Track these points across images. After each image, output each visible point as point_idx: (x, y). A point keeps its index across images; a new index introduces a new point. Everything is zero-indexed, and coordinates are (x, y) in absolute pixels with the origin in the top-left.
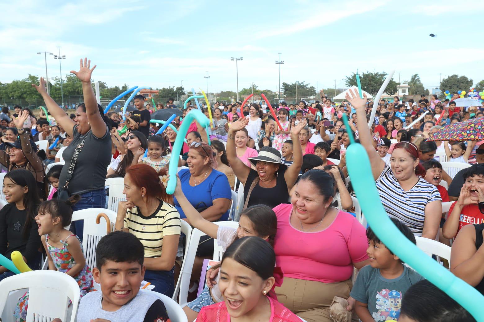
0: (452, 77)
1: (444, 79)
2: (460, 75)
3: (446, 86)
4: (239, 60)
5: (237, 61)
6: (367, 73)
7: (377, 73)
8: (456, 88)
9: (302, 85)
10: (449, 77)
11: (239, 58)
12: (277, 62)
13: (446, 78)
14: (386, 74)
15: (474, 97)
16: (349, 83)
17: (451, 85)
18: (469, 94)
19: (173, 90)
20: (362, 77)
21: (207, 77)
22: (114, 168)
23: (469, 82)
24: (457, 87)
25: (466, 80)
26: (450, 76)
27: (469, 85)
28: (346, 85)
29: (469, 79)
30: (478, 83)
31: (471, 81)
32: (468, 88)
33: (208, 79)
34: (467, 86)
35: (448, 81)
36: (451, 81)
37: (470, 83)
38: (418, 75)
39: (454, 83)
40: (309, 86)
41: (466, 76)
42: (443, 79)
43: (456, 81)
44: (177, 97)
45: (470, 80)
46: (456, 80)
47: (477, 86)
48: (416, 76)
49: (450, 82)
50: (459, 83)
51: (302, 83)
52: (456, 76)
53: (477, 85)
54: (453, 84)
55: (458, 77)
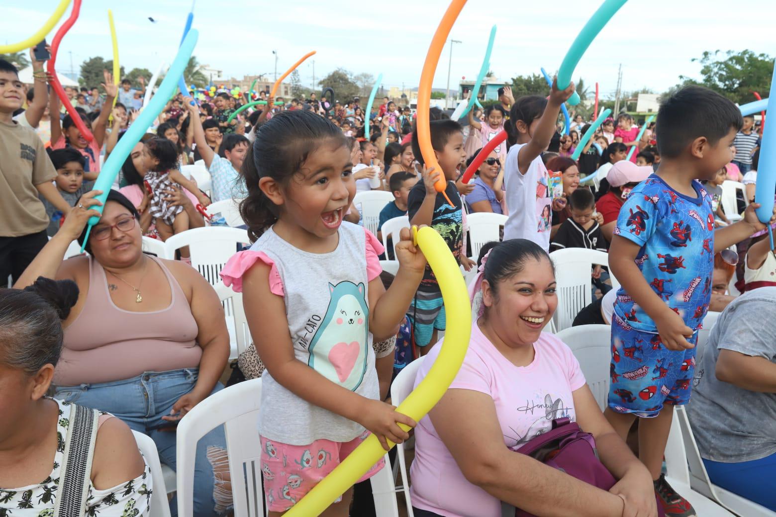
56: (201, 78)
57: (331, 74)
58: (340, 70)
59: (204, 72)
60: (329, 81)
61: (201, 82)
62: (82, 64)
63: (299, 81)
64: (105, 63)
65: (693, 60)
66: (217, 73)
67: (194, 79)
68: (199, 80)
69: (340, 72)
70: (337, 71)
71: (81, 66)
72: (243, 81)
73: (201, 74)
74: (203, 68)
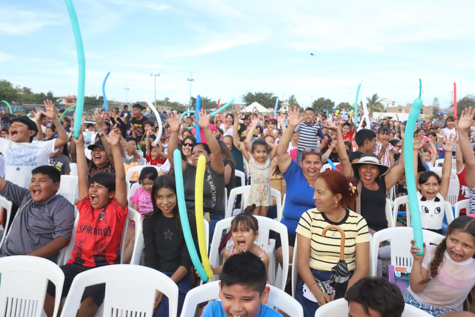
0: (321, 99)
1: (315, 100)
2: (326, 98)
3: (316, 106)
4: (157, 75)
5: (155, 77)
6: (259, 93)
7: (267, 93)
9: (206, 99)
11: (157, 74)
12: (188, 80)
13: (317, 99)
14: (273, 94)
15: (345, 115)
16: (245, 99)
18: (341, 112)
19: (96, 98)
20: (255, 95)
21: (127, 89)
22: (165, 169)
24: (324, 107)
25: (330, 102)
26: (319, 98)
28: (242, 101)
29: (332, 101)
31: (334, 103)
32: (331, 109)
33: (128, 90)
34: (331, 107)
35: (318, 102)
36: (320, 102)
37: (332, 104)
38: (294, 96)
40: (212, 101)
41: (330, 99)
43: (323, 103)
44: (99, 104)
46: (324, 101)
47: (337, 107)
48: (293, 96)
50: (325, 104)
51: (206, 98)
52: (323, 98)
54: (321, 105)
55: (325, 99)
56: (380, 106)
57: (462, 99)
58: (469, 96)
59: (382, 103)
60: (460, 104)
61: (379, 108)
62: (313, 102)
63: (438, 105)
64: (325, 101)
66: (392, 103)
67: (375, 107)
68: (378, 107)
69: (469, 97)
70: (466, 97)
71: (313, 103)
72: (406, 107)
73: (380, 103)
74: (382, 100)
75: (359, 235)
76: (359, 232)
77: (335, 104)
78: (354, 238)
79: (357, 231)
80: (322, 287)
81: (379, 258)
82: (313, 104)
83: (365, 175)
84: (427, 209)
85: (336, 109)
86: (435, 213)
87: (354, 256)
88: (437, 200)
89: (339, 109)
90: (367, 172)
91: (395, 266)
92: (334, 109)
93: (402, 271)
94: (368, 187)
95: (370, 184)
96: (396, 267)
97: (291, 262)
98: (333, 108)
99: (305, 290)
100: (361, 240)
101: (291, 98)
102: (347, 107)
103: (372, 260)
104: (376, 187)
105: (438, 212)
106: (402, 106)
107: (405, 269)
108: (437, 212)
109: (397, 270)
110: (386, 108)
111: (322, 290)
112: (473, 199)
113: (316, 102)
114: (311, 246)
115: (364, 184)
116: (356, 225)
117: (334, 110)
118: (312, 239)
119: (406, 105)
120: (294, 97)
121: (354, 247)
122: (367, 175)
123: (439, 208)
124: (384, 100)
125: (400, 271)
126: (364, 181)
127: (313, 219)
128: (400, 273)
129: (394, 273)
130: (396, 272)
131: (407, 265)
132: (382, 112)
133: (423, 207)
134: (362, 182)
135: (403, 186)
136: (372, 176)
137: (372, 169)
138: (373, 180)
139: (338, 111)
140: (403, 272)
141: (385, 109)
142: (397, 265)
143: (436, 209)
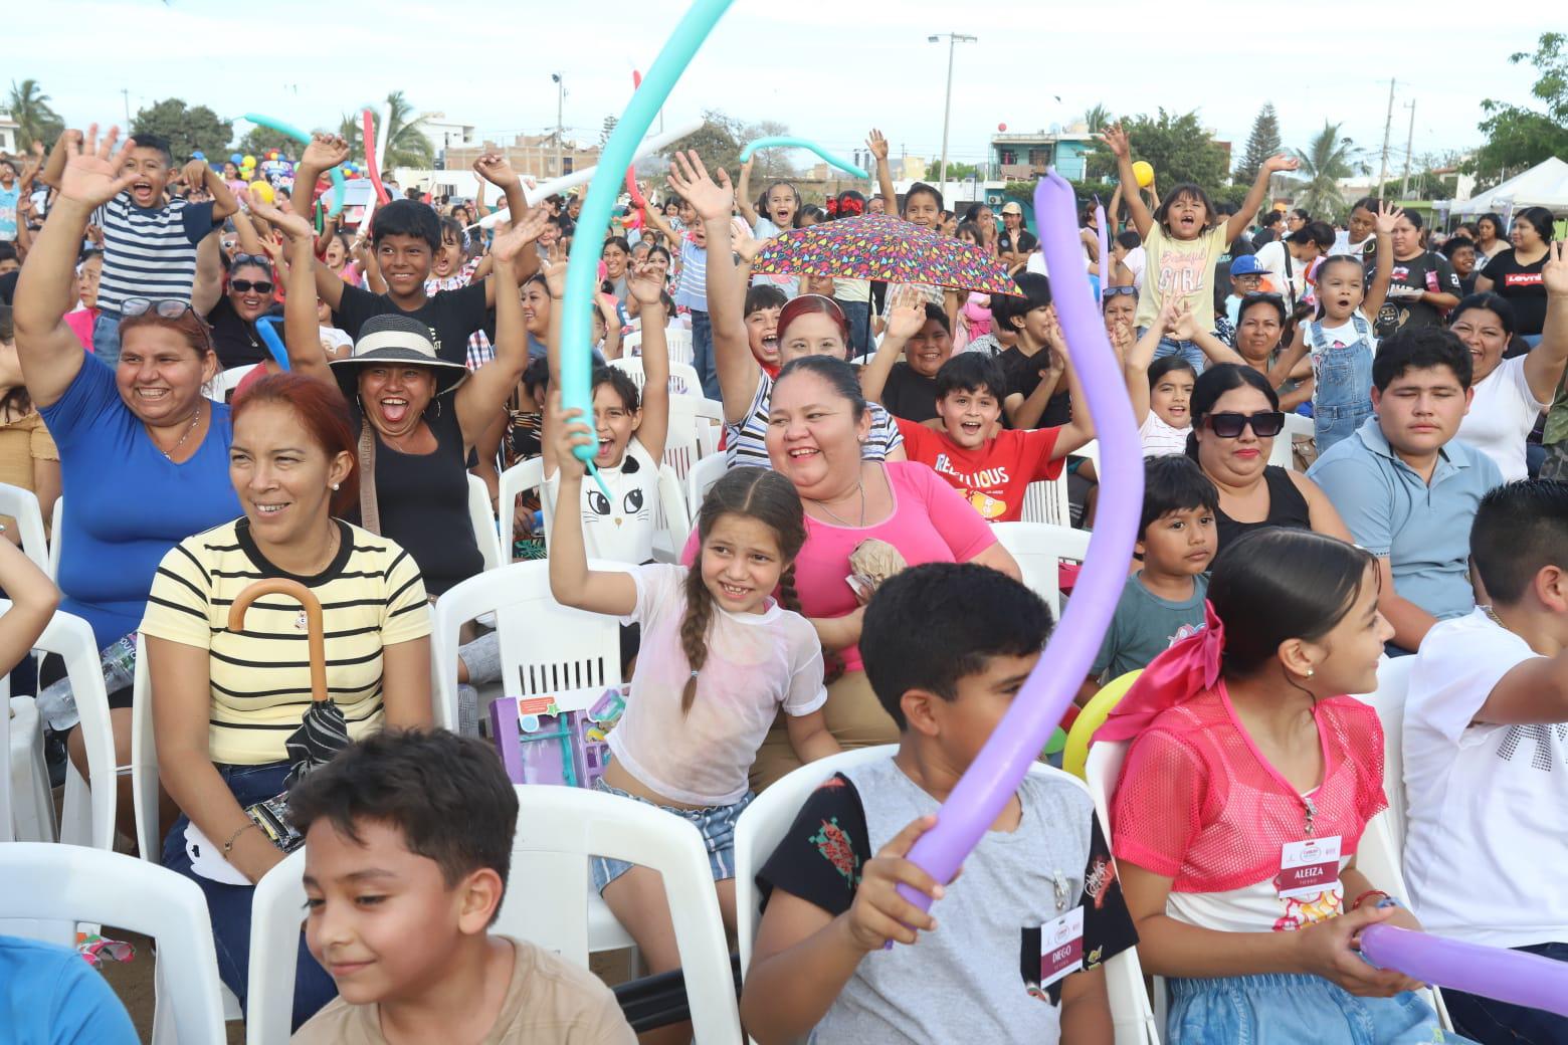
0: (167, 104)
1: (142, 108)
2: (191, 104)
8: (184, 142)
10: (157, 106)
13: (149, 107)
17: (166, 133)
18: (266, 165)
23: (222, 126)
24: (188, 141)
25: (210, 119)
26: (160, 102)
27: (222, 137)
29: (221, 118)
30: (247, 134)
31: (228, 126)
32: (220, 149)
34: (217, 141)
35: (156, 117)
36: (166, 118)
37: (224, 131)
38: (35, 85)
39: (174, 127)
41: (210, 107)
42: (139, 109)
43: (183, 122)
45: (222, 122)
46: (182, 117)
47: (245, 143)
48: (28, 87)
49: (164, 123)
50: (192, 128)
52: (180, 104)
53: (245, 139)
54: (174, 131)
55: (187, 108)
56: (416, 143)
59: (422, 129)
61: (416, 153)
62: (134, 116)
64: (188, 113)
65: (1516, 58)
66: (461, 131)
67: (401, 147)
68: (412, 148)
71: (132, 122)
72: (511, 148)
73: (417, 133)
74: (423, 120)
75: (396, 614)
76: (396, 605)
77: (234, 129)
78: (378, 628)
79: (387, 602)
80: (265, 822)
81: (464, 681)
82: (132, 126)
83: (382, 403)
84: (604, 501)
85: (242, 152)
86: (627, 512)
87: (380, 691)
88: (631, 466)
89: (253, 154)
90: (388, 391)
91: (520, 698)
92: (235, 152)
93: (543, 711)
94: (399, 445)
95: (405, 433)
96: (521, 702)
97: (123, 757)
98: (229, 146)
99: (196, 849)
100: (399, 632)
101: (21, 97)
102: (288, 145)
103: (439, 692)
104: (429, 443)
105: (635, 508)
106: (499, 146)
107: (552, 700)
108: (631, 507)
109: (525, 712)
110: (441, 153)
111: (265, 831)
112: (739, 452)
113: (148, 121)
114: (212, 683)
115: (382, 437)
116: (382, 578)
117: (235, 157)
118: (212, 653)
119: (512, 142)
120: (38, 90)
121: (380, 658)
122: (390, 401)
123: (636, 495)
124: (431, 120)
125: (535, 712)
126: (379, 425)
127: (214, 572)
128: (535, 716)
129: (519, 720)
130: (522, 717)
131: (556, 689)
132: (429, 168)
133: (592, 495)
134: (374, 429)
135: (530, 431)
136: (407, 403)
137: (405, 380)
138: (412, 418)
139: (249, 161)
140: (547, 713)
141: (437, 155)
142: (524, 693)
143: (628, 499)
